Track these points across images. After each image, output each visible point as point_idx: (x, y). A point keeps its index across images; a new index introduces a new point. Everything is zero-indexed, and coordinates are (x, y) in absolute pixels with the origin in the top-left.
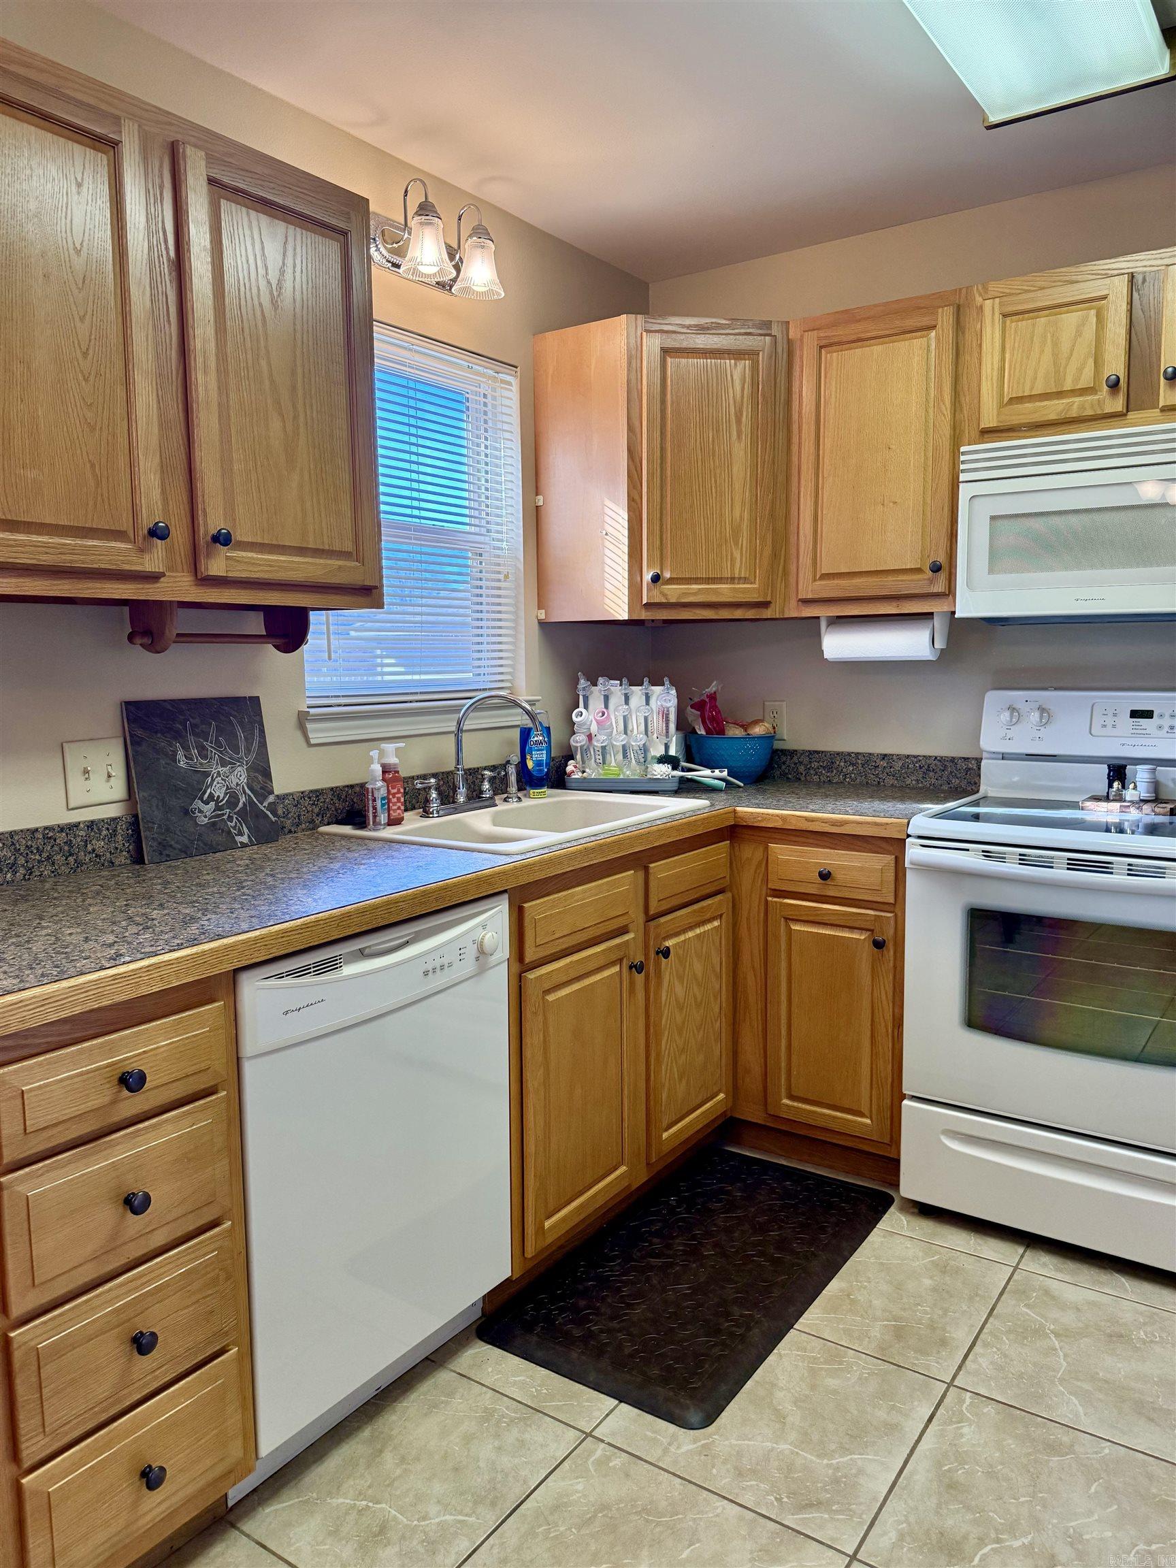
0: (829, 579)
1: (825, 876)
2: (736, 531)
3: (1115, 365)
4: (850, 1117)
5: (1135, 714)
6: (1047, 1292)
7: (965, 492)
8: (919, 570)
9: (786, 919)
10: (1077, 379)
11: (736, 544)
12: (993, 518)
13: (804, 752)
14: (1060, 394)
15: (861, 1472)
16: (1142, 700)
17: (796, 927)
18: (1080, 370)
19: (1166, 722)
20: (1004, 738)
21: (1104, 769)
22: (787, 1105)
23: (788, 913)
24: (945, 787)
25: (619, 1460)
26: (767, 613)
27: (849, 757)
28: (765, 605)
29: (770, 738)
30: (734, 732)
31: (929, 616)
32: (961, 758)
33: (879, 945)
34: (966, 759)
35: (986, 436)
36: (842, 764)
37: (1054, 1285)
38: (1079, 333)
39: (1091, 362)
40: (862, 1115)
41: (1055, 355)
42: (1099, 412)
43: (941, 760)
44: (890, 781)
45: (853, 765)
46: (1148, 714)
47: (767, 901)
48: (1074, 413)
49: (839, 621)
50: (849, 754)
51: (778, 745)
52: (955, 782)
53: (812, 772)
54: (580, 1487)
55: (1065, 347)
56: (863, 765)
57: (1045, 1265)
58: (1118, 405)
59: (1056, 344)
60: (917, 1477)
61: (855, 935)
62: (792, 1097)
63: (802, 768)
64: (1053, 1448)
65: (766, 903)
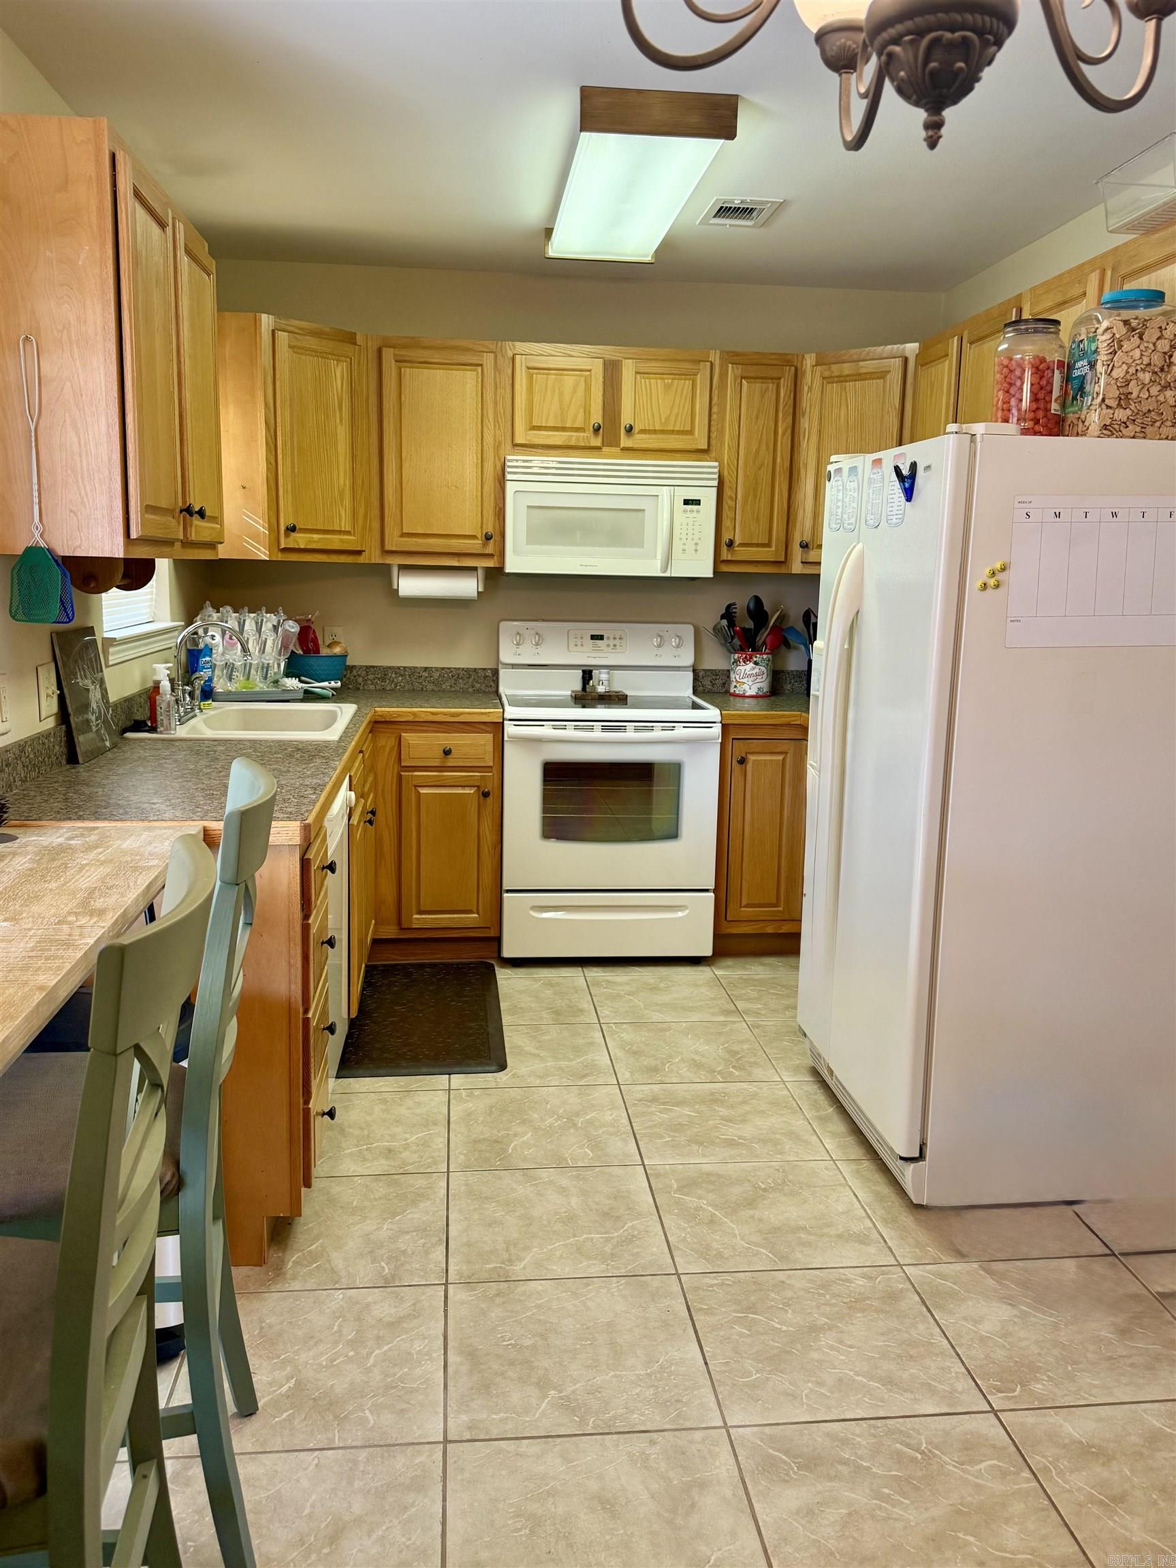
0: (408, 537)
1: (447, 753)
2: (342, 494)
3: (597, 418)
4: (463, 916)
5: (593, 637)
6: (608, 981)
7: (510, 488)
8: (474, 537)
9: (415, 786)
10: (574, 420)
11: (342, 505)
12: (528, 507)
13: (361, 667)
14: (564, 429)
15: (593, 1060)
16: (597, 629)
17: (423, 791)
18: (576, 416)
19: (612, 642)
20: (515, 654)
21: (580, 673)
22: (417, 919)
23: (415, 783)
24: (470, 690)
25: (477, 1093)
26: (362, 559)
27: (397, 670)
28: (359, 553)
29: (344, 656)
30: (324, 651)
31: (475, 569)
32: (480, 669)
33: (486, 795)
34: (484, 669)
35: (517, 448)
36: (394, 676)
37: (609, 978)
38: (575, 390)
39: (582, 410)
40: (470, 912)
41: (561, 402)
42: (588, 445)
43: (467, 670)
44: (430, 687)
45: (402, 676)
46: (601, 638)
47: (401, 775)
48: (573, 443)
49: (404, 568)
50: (399, 668)
51: (349, 662)
52: (477, 686)
53: (369, 682)
54: (471, 1105)
55: (567, 397)
56: (410, 676)
57: (597, 972)
58: (597, 442)
59: (561, 394)
60: (618, 1055)
61: (467, 791)
62: (420, 912)
63: (360, 680)
64: (665, 1030)
65: (400, 777)
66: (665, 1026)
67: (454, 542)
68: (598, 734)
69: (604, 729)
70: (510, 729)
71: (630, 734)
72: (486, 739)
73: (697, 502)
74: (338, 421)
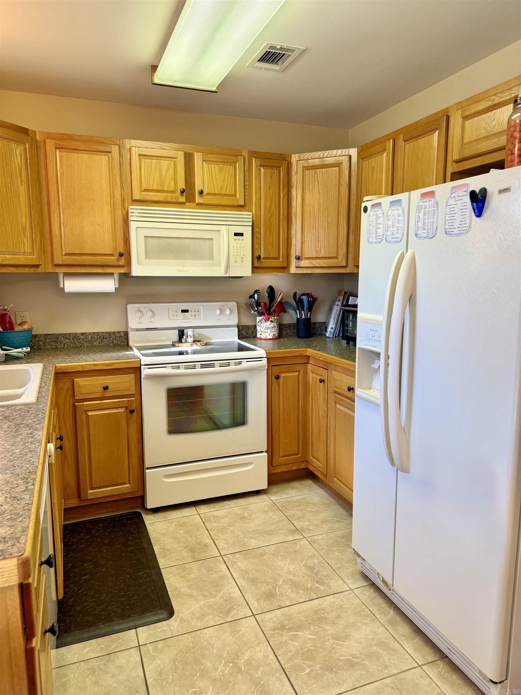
0: (69, 256)
1: (106, 388)
2: (24, 229)
3: (182, 185)
4: (120, 487)
5: (183, 311)
6: (214, 516)
7: (133, 226)
8: (112, 255)
9: (85, 411)
10: (169, 187)
11: (25, 236)
12: (145, 237)
13: (41, 335)
14: (163, 191)
15: (229, 593)
16: (185, 306)
17: (90, 413)
18: (169, 184)
19: (193, 313)
20: (138, 323)
21: (176, 332)
22: (91, 493)
23: (85, 409)
24: (112, 345)
25: (160, 645)
26: (39, 270)
27: (65, 336)
28: (37, 266)
29: (30, 330)
30: (17, 328)
31: (112, 274)
32: (117, 332)
33: (132, 412)
34: (119, 332)
35: (135, 202)
36: (63, 339)
37: (214, 513)
38: (168, 169)
39: (173, 181)
40: (125, 484)
41: (160, 176)
42: (177, 201)
43: (109, 333)
44: (86, 344)
45: (68, 339)
46: (187, 311)
48: (169, 199)
49: (66, 275)
50: (66, 334)
51: (34, 333)
52: (115, 342)
53: (47, 344)
55: (164, 173)
56: (73, 339)
57: (205, 509)
58: (183, 199)
59: (160, 171)
60: (243, 585)
61: (119, 410)
62: (92, 489)
63: (41, 343)
64: (262, 555)
65: (75, 407)
66: (261, 550)
67: (100, 258)
68: (198, 370)
69: (202, 366)
70: (145, 371)
71: (217, 369)
72: (130, 378)
73: (241, 234)
74: (19, 183)
